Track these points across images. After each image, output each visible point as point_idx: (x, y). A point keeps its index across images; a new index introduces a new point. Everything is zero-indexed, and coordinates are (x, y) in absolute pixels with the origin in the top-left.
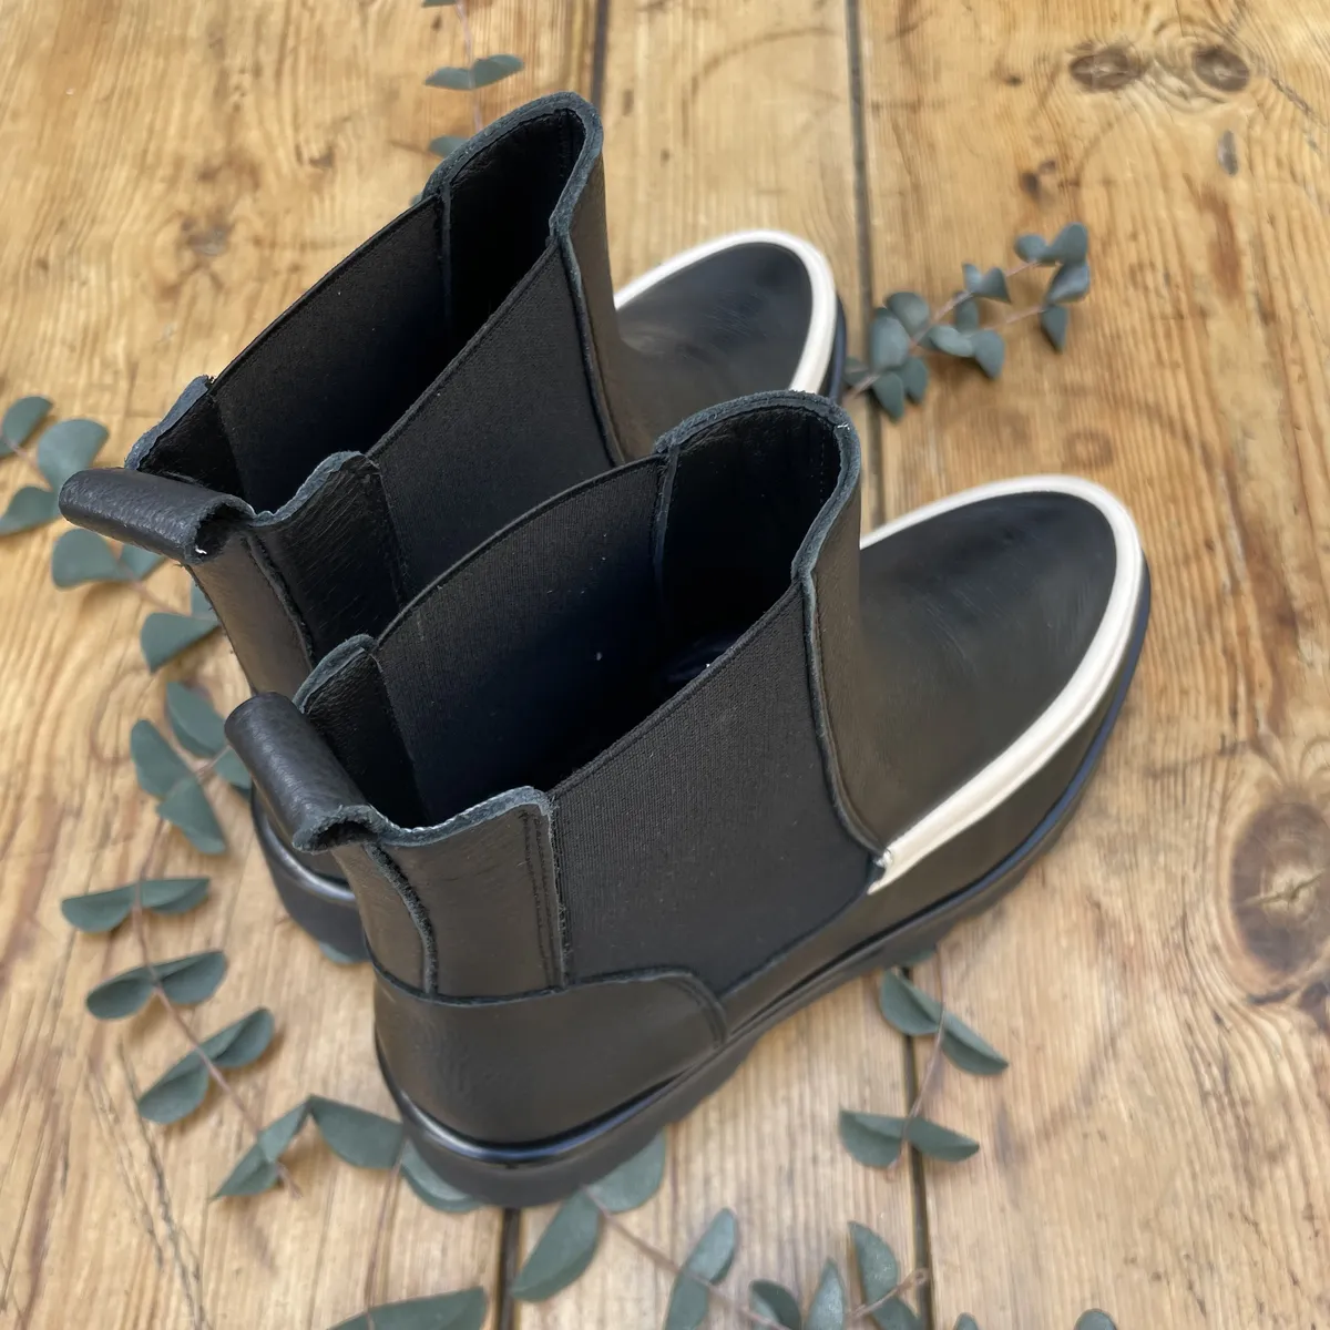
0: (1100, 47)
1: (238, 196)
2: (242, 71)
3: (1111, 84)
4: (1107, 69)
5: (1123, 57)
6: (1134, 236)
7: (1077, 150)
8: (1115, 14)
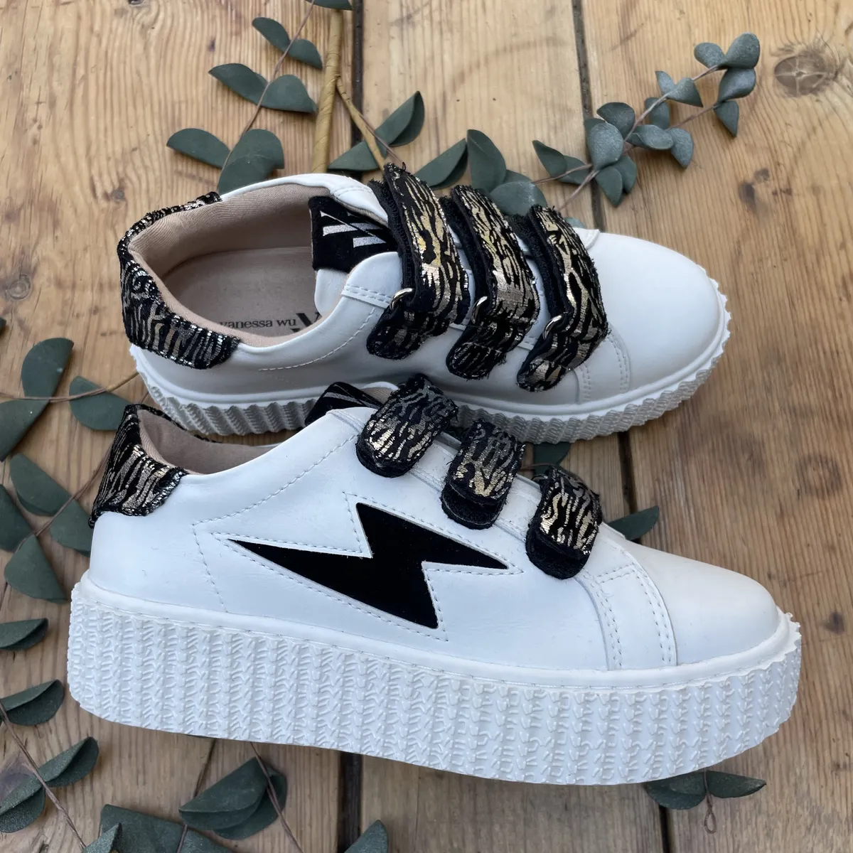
0: (798, 49)
1: (40, 236)
2: (38, 103)
3: (810, 87)
4: (807, 72)
5: (821, 60)
6: (843, 246)
7: (786, 156)
8: (811, 15)
